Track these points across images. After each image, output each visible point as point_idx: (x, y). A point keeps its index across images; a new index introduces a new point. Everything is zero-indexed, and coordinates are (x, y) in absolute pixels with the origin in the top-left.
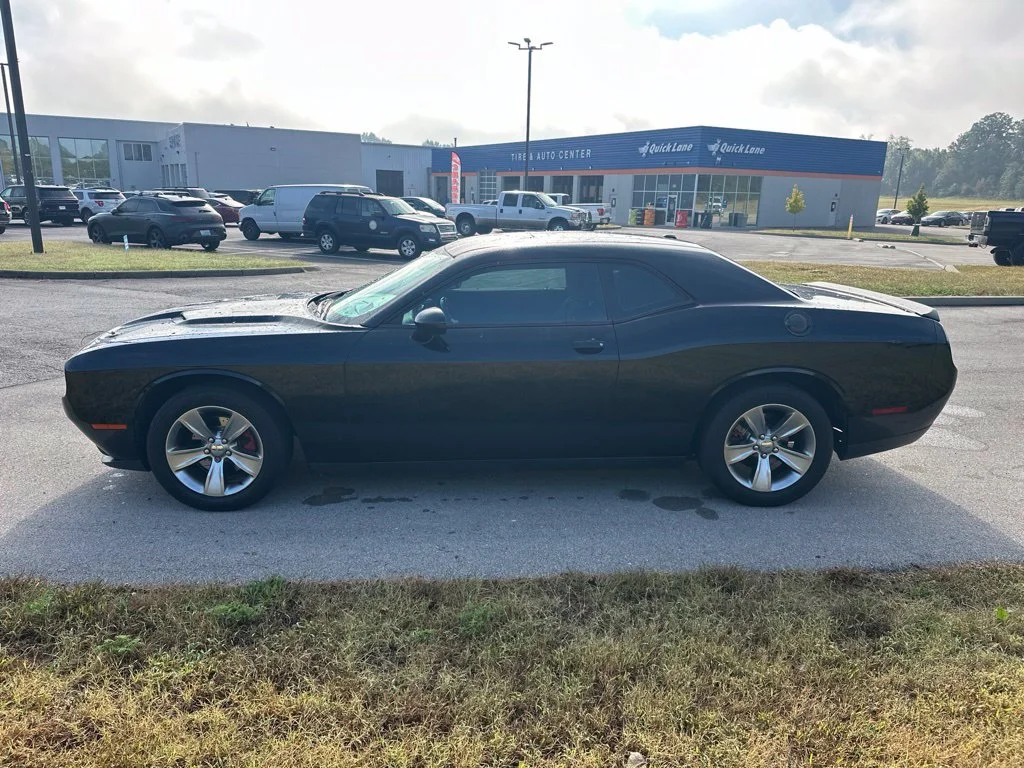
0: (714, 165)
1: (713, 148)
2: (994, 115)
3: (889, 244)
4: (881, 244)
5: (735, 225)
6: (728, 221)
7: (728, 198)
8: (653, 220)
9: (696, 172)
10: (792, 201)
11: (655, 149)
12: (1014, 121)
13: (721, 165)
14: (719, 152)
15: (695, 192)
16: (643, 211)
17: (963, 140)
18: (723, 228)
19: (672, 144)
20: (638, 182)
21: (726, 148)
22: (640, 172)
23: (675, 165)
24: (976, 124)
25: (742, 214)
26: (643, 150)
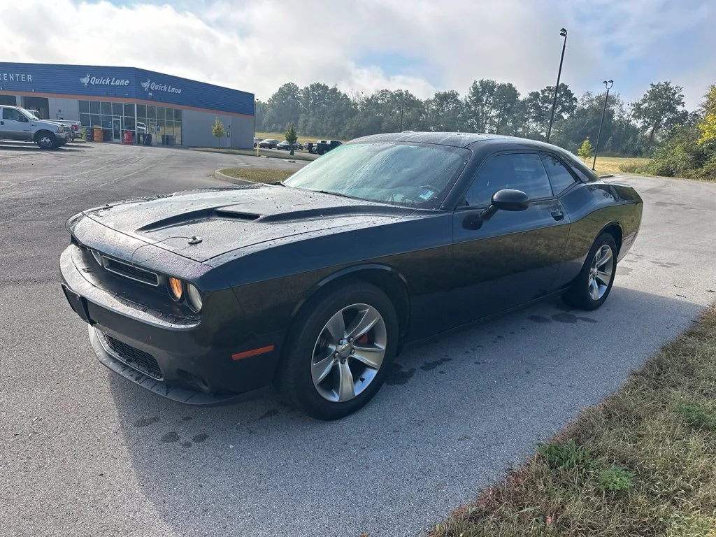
0: (146, 98)
1: (146, 85)
2: (289, 84)
3: (292, 161)
4: (287, 160)
5: (167, 144)
6: (161, 141)
7: (160, 124)
8: (101, 137)
9: (135, 103)
10: (216, 128)
11: (94, 81)
12: (300, 88)
13: (152, 99)
14: (149, 88)
15: (136, 117)
16: (92, 130)
17: (275, 97)
18: (158, 145)
19: (111, 79)
20: (83, 106)
21: (154, 86)
22: (85, 98)
23: (115, 95)
24: (280, 88)
25: (172, 136)
26: (85, 81)
